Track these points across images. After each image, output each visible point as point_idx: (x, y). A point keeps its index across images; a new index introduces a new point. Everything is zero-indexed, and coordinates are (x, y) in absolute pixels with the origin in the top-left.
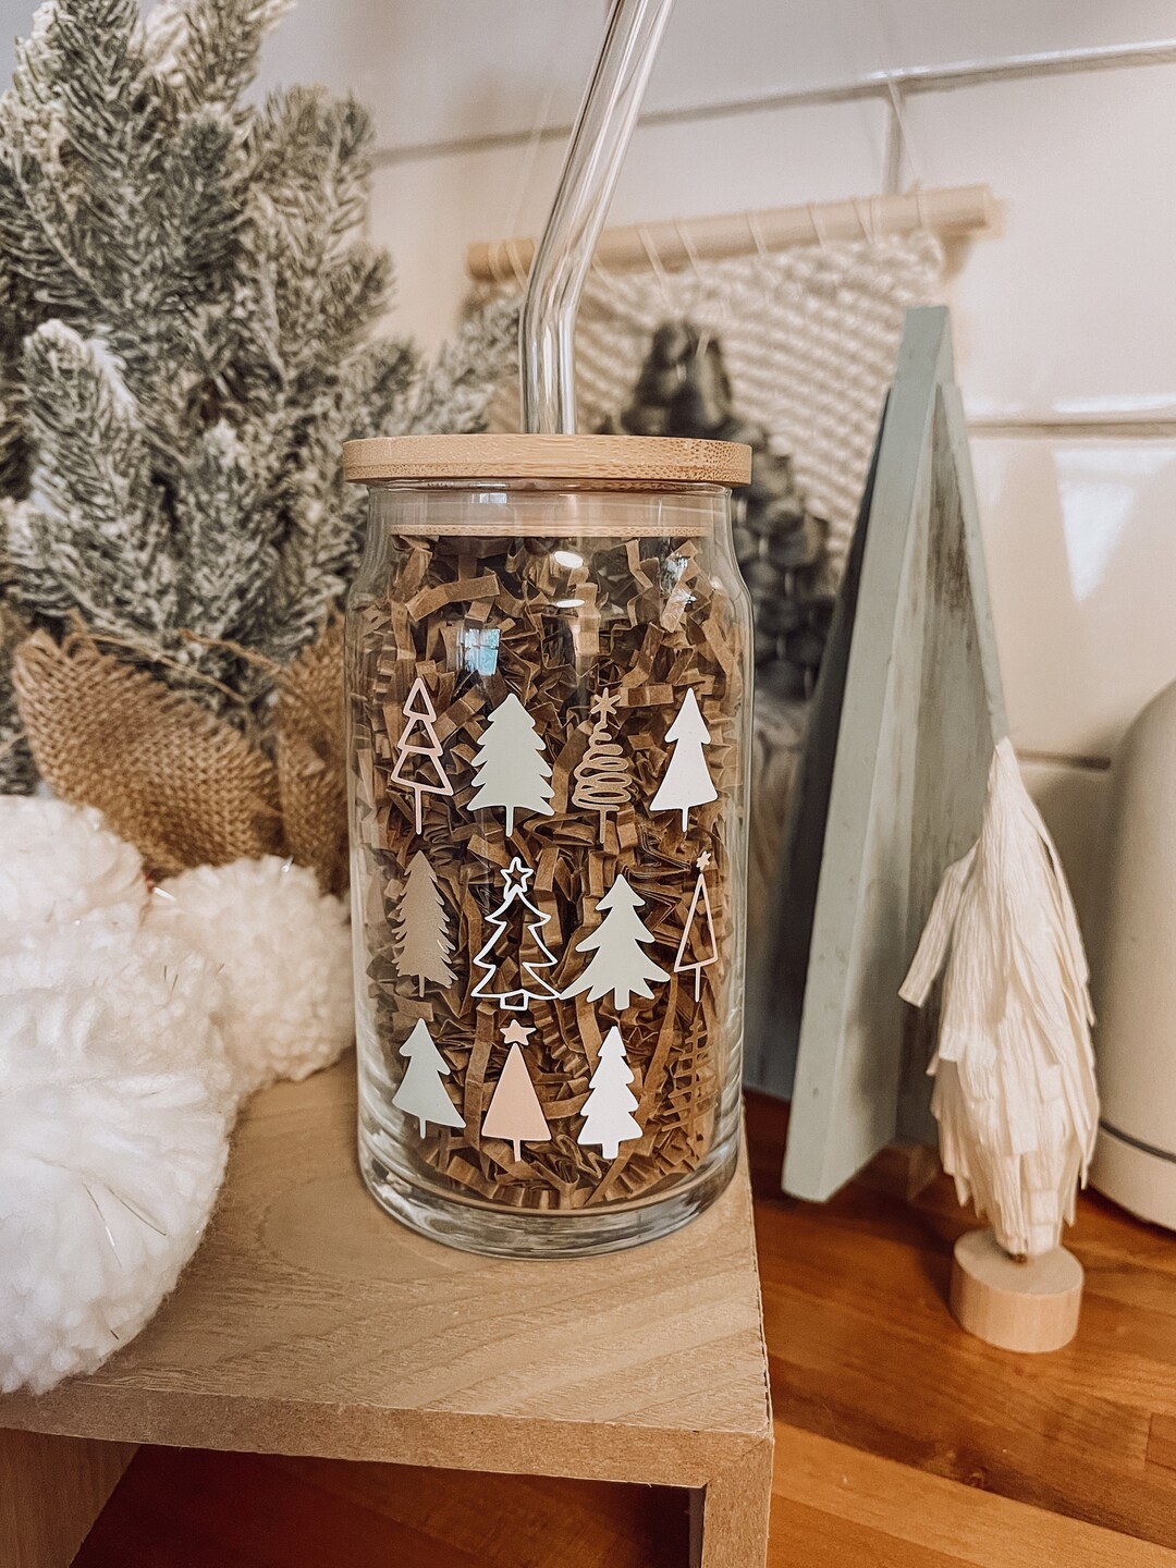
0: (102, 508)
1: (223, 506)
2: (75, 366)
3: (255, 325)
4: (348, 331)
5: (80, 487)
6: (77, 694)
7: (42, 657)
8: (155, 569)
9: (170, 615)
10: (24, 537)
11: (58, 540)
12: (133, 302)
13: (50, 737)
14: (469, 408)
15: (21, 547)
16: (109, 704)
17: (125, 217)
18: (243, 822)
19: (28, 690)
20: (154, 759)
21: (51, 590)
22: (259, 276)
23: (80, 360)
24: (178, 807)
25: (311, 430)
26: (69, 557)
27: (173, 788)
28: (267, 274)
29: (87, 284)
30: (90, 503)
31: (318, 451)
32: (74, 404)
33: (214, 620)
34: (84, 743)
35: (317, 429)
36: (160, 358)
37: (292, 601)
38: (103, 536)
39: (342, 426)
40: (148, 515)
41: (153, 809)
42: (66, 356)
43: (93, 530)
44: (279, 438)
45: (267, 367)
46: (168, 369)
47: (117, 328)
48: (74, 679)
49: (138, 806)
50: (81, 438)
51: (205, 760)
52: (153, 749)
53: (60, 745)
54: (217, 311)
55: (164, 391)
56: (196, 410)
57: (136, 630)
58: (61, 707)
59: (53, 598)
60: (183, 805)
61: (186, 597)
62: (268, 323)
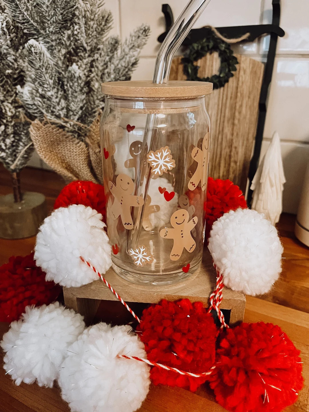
0: (46, 88)
1: (76, 86)
2: (38, 51)
3: (79, 35)
4: (102, 34)
5: (41, 83)
6: (46, 135)
7: (37, 126)
8: (60, 103)
9: (65, 114)
10: (27, 96)
11: (36, 96)
12: (49, 31)
13: (40, 145)
14: (134, 56)
15: (27, 98)
16: (53, 137)
17: (45, 8)
18: (85, 164)
19: (34, 134)
20: (64, 149)
21: (35, 110)
22: (80, 22)
23: (39, 50)
24: (69, 161)
25: (94, 63)
26: (39, 101)
27: (68, 156)
28: (82, 21)
29: (36, 27)
30: (44, 87)
31: (96, 69)
32: (38, 62)
33: (75, 115)
34: (48, 146)
35: (96, 63)
36: (56, 46)
37: (93, 109)
38: (48, 96)
39: (101, 62)
40: (58, 89)
41: (63, 161)
42: (36, 49)
43: (45, 94)
44: (87, 66)
45: (83, 47)
46: (58, 49)
47: (44, 38)
48: (45, 131)
49: (60, 161)
50: (40, 70)
51: (76, 150)
52: (63, 147)
53: (42, 147)
54: (69, 32)
55: (57, 54)
56: (66, 59)
57: (56, 118)
58: (42, 138)
59: (36, 111)
60: (70, 160)
61: (68, 110)
62: (83, 35)
